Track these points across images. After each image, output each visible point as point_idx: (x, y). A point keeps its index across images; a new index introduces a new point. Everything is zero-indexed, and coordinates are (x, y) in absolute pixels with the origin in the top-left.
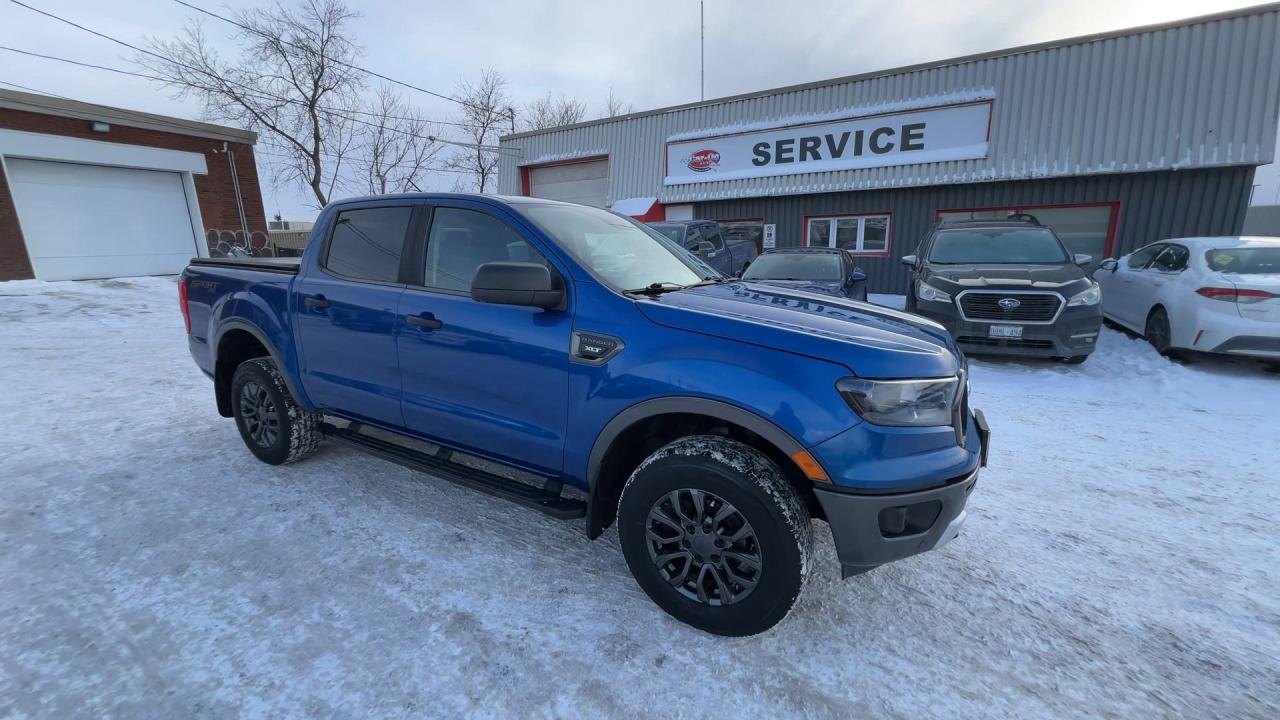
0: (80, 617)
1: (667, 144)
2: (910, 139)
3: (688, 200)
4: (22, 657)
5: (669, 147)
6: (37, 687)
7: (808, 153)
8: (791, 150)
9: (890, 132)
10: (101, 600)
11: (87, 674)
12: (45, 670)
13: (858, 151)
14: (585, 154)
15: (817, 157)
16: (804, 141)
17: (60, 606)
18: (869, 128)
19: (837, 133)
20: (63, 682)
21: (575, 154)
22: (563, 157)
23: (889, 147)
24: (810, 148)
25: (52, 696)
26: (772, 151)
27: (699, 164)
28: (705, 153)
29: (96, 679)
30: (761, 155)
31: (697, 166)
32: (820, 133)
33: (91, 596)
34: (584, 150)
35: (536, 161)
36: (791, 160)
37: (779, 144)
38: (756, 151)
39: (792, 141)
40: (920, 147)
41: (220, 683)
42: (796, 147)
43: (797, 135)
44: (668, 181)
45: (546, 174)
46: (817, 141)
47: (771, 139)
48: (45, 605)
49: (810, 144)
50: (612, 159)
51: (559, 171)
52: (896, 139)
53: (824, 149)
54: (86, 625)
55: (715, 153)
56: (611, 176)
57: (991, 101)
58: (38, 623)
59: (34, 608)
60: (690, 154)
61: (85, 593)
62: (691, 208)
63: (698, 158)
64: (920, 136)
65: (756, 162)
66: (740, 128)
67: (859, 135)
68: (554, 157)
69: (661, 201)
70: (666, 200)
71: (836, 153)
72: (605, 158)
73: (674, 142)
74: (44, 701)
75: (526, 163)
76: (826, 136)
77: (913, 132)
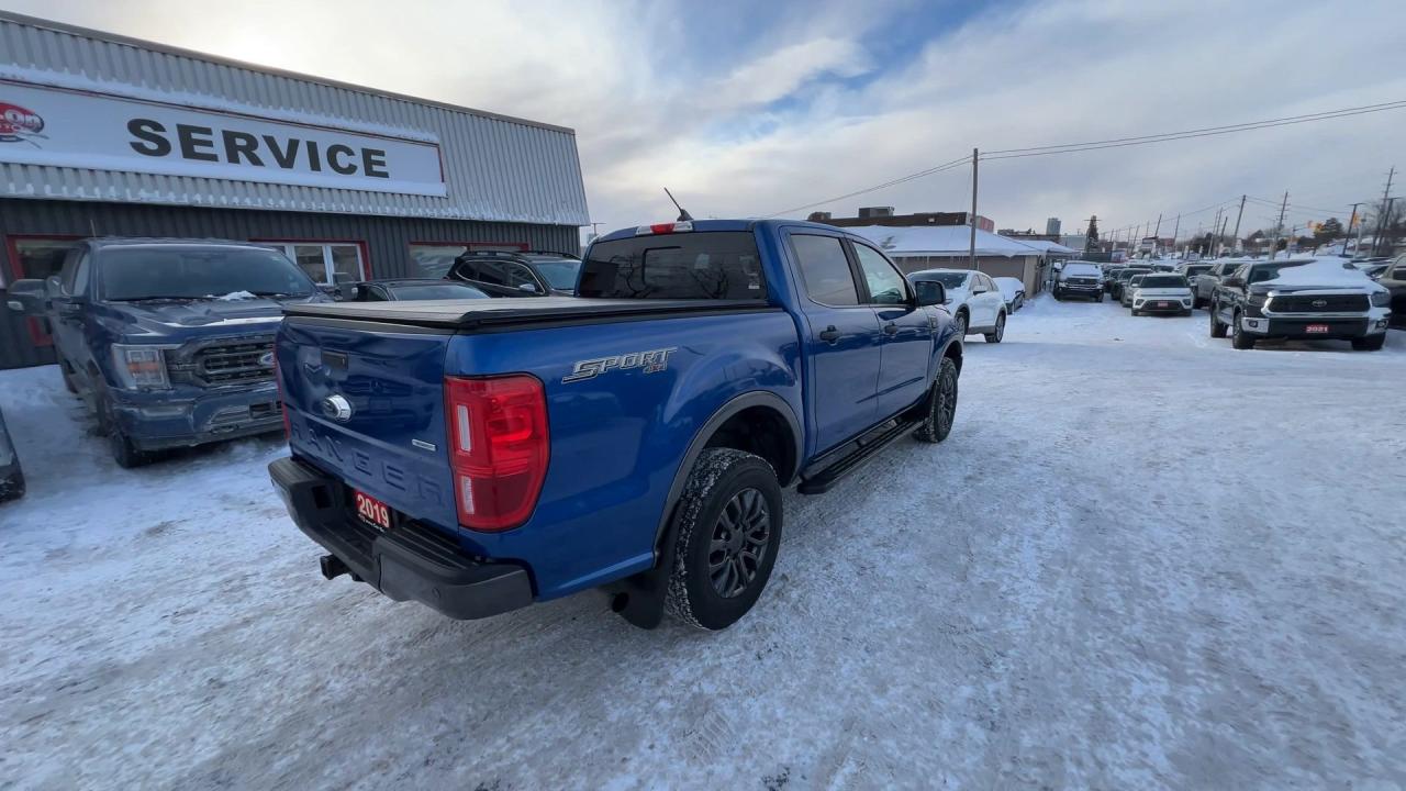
0: (1072, 611)
2: (372, 165)
4: (1120, 612)
6: (1126, 588)
7: (241, 155)
8: (208, 144)
9: (350, 152)
10: (1049, 610)
11: (1100, 575)
12: (1116, 595)
13: (314, 165)
15: (256, 161)
16: (230, 136)
17: (1073, 628)
19: (283, 138)
20: (1113, 581)
23: (352, 168)
24: (239, 147)
25: (1122, 577)
29: (1099, 570)
30: (147, 137)
32: (258, 131)
33: (1049, 618)
36: (214, 158)
37: (184, 130)
38: (135, 130)
39: (207, 131)
40: (385, 175)
41: (1061, 529)
42: (217, 140)
43: (217, 125)
46: (251, 139)
47: (169, 119)
48: (1081, 639)
49: (241, 142)
52: (358, 161)
53: (264, 153)
54: (1074, 601)
55: (31, 114)
57: (437, 145)
58: (1095, 629)
59: (1088, 644)
61: (1051, 624)
64: (382, 164)
65: (140, 148)
67: (313, 146)
71: (285, 162)
74: (1127, 579)
76: (265, 137)
77: (374, 157)
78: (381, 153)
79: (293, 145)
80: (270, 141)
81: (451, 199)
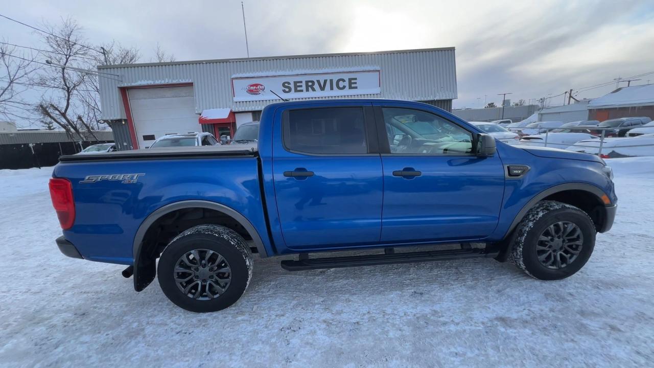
1: (232, 79)
2: (352, 84)
3: (250, 110)
5: (234, 81)
7: (310, 88)
8: (301, 86)
9: (344, 81)
13: (332, 88)
14: (175, 82)
15: (314, 90)
16: (307, 82)
18: (335, 78)
19: (322, 80)
21: (167, 81)
22: (158, 82)
23: (344, 87)
24: (310, 86)
26: (292, 86)
27: (254, 90)
28: (256, 85)
30: (286, 87)
31: (251, 92)
32: (314, 78)
34: (173, 79)
35: (133, 84)
36: (302, 91)
37: (295, 83)
38: (284, 85)
39: (301, 82)
40: (356, 88)
42: (304, 84)
43: (304, 79)
44: (236, 99)
45: (141, 93)
46: (313, 82)
47: (292, 80)
49: (310, 84)
50: (195, 85)
51: (152, 91)
52: (347, 84)
53: (316, 86)
55: (261, 85)
56: (197, 96)
57: (379, 71)
60: (247, 85)
62: (250, 114)
63: (252, 88)
64: (356, 83)
65: (284, 91)
66: (273, 73)
67: (331, 81)
68: (150, 82)
69: (233, 110)
70: (237, 110)
71: (322, 88)
72: (191, 84)
73: (237, 78)
75: (125, 85)
76: (317, 81)
77: (353, 81)
78: (356, 79)
79: (325, 82)
80: (318, 82)
81: (382, 94)
